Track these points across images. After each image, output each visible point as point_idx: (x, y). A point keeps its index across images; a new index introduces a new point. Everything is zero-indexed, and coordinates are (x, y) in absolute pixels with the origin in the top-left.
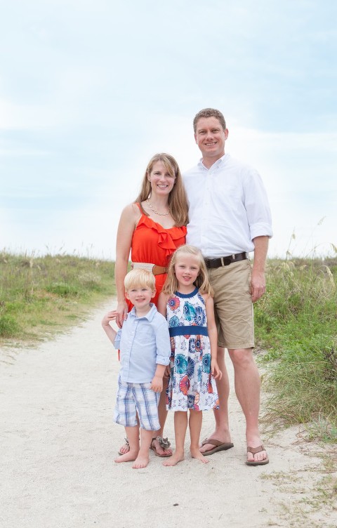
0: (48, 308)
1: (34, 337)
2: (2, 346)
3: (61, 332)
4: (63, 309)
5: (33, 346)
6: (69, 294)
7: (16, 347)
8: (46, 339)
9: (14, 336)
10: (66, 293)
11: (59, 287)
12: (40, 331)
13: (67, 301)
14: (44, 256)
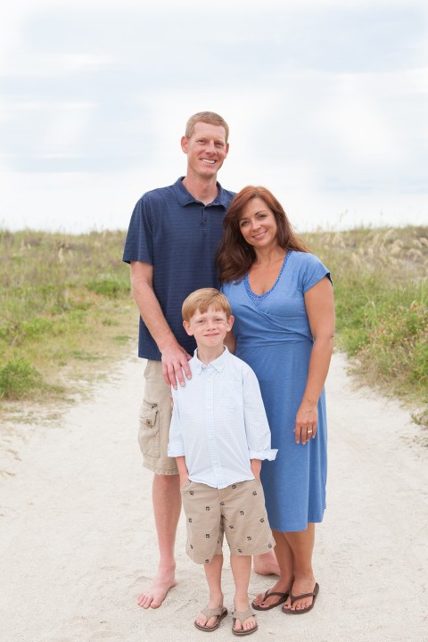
0: (87, 325)
1: (59, 393)
2: (5, 420)
3: (103, 377)
4: (109, 324)
5: (55, 417)
6: (119, 292)
7: (27, 422)
8: (78, 397)
9: (25, 397)
10: (115, 290)
11: (105, 282)
12: (71, 376)
13: (116, 306)
14: (89, 233)
